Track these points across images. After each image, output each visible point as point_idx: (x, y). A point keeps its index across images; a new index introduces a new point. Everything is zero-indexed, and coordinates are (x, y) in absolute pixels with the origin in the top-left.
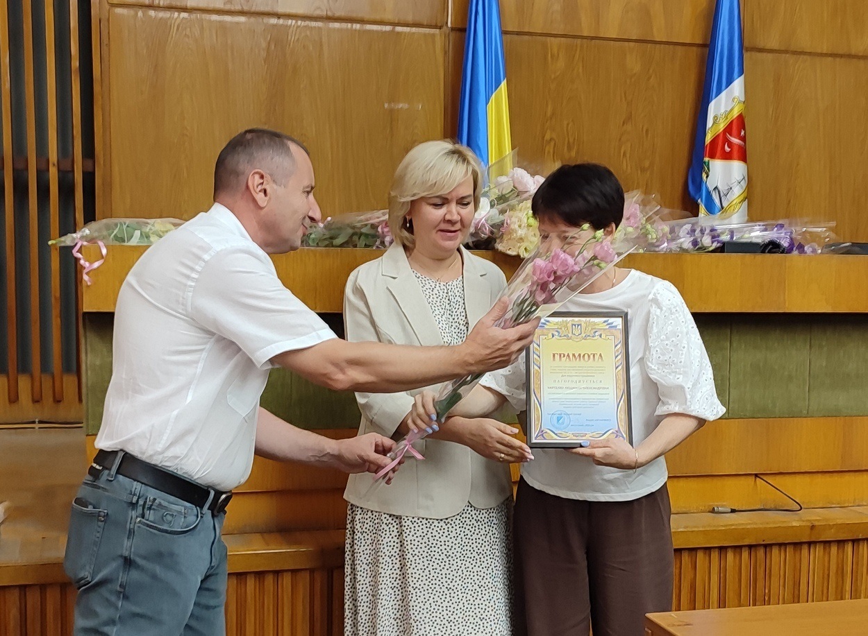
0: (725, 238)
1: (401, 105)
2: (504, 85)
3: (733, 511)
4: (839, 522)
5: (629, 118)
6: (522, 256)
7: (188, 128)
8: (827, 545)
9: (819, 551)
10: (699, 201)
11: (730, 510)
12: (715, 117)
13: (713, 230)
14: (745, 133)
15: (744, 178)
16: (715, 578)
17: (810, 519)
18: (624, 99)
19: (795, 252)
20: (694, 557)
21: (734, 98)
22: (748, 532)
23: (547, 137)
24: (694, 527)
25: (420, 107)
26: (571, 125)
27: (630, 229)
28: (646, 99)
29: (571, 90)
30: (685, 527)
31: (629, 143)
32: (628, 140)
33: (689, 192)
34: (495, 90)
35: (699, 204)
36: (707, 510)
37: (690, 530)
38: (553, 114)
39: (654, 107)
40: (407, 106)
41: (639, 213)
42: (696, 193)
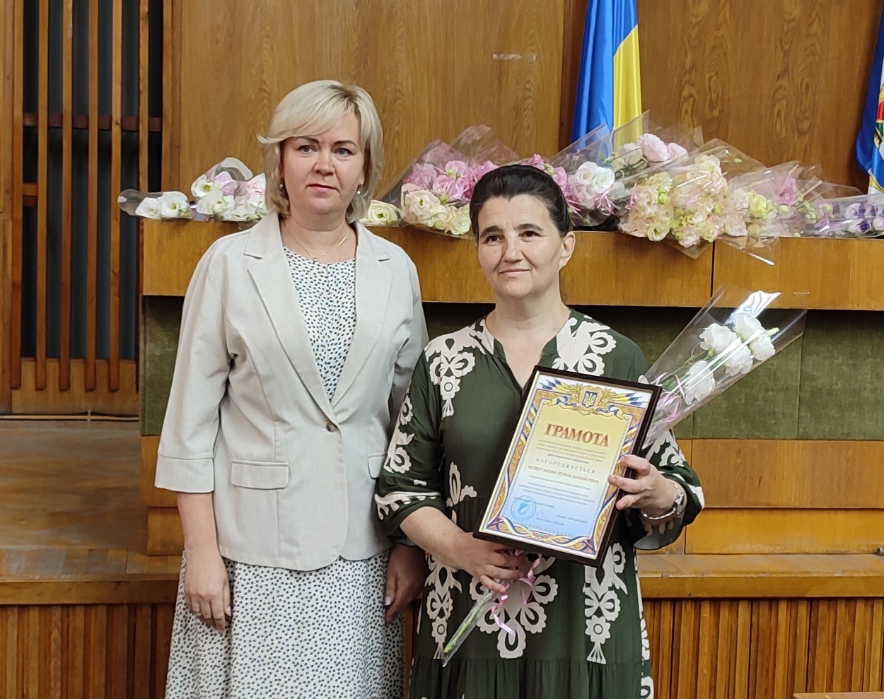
1: (511, 56)
2: (634, 32)
5: (786, 71)
10: (869, 172)
18: (779, 46)
20: (853, 609)
23: (685, 93)
24: (855, 572)
25: (535, 58)
26: (714, 79)
27: (785, 208)
28: (806, 48)
29: (715, 37)
30: (843, 572)
31: (784, 102)
32: (783, 97)
33: (857, 161)
34: (624, 38)
35: (869, 175)
36: (871, 551)
37: (848, 575)
38: (693, 66)
39: (817, 57)
40: (519, 57)
41: (795, 188)
42: (866, 162)
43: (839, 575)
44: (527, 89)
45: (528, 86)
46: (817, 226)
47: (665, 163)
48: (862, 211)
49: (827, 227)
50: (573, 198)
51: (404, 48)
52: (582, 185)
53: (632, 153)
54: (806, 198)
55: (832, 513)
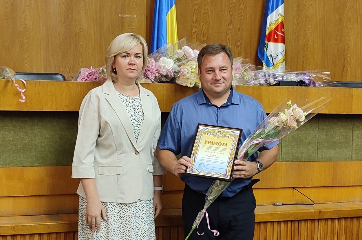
0: (280, 79)
1: (126, 15)
2: (174, 7)
3: (283, 205)
4: (332, 210)
5: (231, 22)
6: (188, 86)
7: (28, 24)
8: (327, 220)
9: (323, 223)
10: (263, 61)
11: (282, 204)
12: (270, 23)
13: (274, 75)
14: (284, 30)
15: (283, 51)
16: (275, 236)
17: (318, 208)
18: (228, 13)
19: (312, 86)
20: (266, 226)
21: (279, 14)
22: (291, 214)
23: (194, 31)
24: (267, 212)
25: (135, 17)
26: (204, 25)
27: (237, 75)
28: (239, 14)
29: (205, 9)
30: (262, 212)
31: (231, 34)
32: (231, 33)
33: (258, 57)
34: (170, 9)
35: (263, 63)
36: (271, 204)
37: (264, 213)
38: (196, 20)
39: (242, 17)
40: (129, 16)
41: (240, 67)
42: (261, 58)
43: (261, 213)
44: (133, 28)
45: (133, 27)
46: (249, 81)
47: (192, 57)
48: (265, 75)
49: (253, 82)
50: (158, 71)
51: (83, 12)
52: (162, 66)
53: (180, 53)
54: (245, 71)
55: (257, 190)
